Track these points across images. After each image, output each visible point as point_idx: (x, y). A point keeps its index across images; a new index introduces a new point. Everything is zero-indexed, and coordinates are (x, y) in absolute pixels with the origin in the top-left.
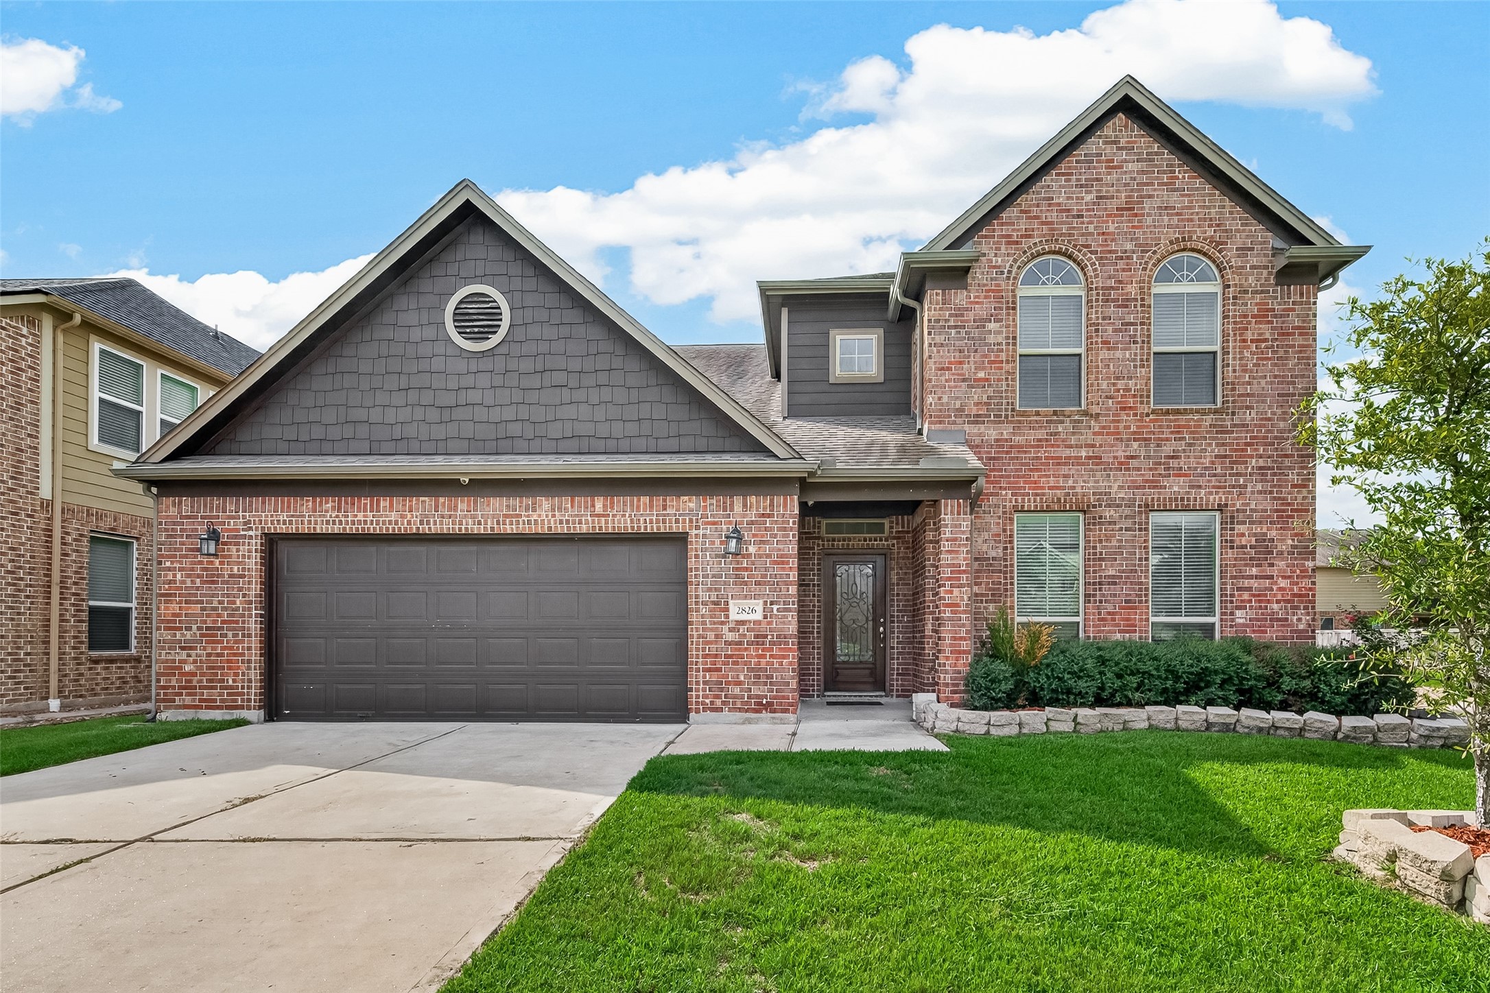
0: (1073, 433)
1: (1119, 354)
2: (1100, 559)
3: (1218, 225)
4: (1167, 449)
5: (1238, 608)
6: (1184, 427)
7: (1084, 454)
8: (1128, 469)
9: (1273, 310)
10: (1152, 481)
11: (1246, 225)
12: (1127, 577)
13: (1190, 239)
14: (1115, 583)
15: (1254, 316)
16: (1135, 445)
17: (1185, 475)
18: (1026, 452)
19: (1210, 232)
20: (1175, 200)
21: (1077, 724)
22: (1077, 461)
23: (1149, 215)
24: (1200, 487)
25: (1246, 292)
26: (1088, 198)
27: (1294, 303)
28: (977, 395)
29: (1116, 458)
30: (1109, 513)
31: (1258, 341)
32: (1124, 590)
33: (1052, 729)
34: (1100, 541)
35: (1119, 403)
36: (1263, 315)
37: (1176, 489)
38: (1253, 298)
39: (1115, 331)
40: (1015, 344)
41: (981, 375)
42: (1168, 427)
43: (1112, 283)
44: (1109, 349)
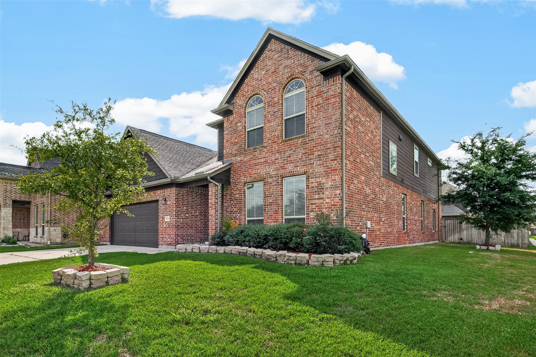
0: (260, 154)
1: (272, 124)
2: (268, 197)
3: (303, 66)
4: (287, 154)
5: (311, 212)
6: (292, 145)
7: (263, 161)
8: (275, 164)
9: (323, 91)
10: (282, 167)
11: (313, 61)
12: (275, 202)
13: (293, 75)
14: (271, 205)
15: (316, 96)
16: (277, 154)
17: (293, 163)
18: (247, 163)
19: (300, 69)
20: (288, 62)
21: (200, 250)
22: (261, 163)
23: (281, 71)
24: (298, 166)
25: (313, 88)
26: (263, 73)
27: (330, 86)
28: (235, 147)
29: (272, 160)
30: (270, 180)
31: (317, 105)
32: (274, 207)
33: (193, 251)
34: (267, 190)
35: (273, 141)
36: (319, 94)
37: (290, 168)
38: (315, 89)
39: (271, 116)
40: (245, 129)
41: (236, 141)
42: (287, 146)
43: (270, 99)
44: (269, 123)
